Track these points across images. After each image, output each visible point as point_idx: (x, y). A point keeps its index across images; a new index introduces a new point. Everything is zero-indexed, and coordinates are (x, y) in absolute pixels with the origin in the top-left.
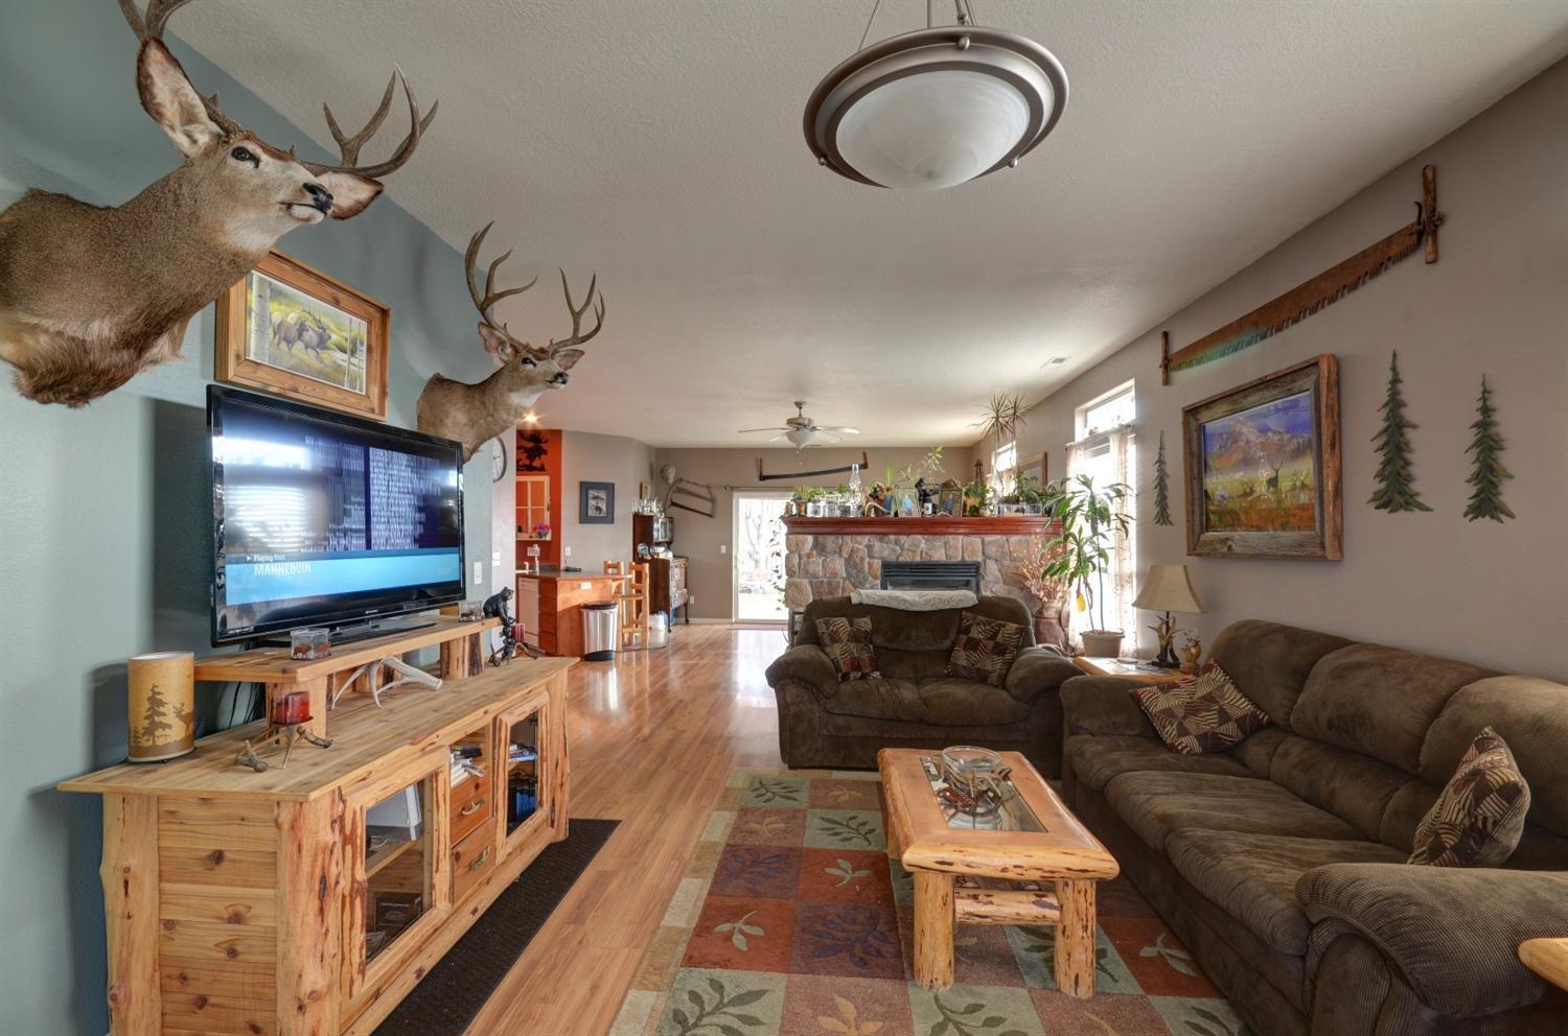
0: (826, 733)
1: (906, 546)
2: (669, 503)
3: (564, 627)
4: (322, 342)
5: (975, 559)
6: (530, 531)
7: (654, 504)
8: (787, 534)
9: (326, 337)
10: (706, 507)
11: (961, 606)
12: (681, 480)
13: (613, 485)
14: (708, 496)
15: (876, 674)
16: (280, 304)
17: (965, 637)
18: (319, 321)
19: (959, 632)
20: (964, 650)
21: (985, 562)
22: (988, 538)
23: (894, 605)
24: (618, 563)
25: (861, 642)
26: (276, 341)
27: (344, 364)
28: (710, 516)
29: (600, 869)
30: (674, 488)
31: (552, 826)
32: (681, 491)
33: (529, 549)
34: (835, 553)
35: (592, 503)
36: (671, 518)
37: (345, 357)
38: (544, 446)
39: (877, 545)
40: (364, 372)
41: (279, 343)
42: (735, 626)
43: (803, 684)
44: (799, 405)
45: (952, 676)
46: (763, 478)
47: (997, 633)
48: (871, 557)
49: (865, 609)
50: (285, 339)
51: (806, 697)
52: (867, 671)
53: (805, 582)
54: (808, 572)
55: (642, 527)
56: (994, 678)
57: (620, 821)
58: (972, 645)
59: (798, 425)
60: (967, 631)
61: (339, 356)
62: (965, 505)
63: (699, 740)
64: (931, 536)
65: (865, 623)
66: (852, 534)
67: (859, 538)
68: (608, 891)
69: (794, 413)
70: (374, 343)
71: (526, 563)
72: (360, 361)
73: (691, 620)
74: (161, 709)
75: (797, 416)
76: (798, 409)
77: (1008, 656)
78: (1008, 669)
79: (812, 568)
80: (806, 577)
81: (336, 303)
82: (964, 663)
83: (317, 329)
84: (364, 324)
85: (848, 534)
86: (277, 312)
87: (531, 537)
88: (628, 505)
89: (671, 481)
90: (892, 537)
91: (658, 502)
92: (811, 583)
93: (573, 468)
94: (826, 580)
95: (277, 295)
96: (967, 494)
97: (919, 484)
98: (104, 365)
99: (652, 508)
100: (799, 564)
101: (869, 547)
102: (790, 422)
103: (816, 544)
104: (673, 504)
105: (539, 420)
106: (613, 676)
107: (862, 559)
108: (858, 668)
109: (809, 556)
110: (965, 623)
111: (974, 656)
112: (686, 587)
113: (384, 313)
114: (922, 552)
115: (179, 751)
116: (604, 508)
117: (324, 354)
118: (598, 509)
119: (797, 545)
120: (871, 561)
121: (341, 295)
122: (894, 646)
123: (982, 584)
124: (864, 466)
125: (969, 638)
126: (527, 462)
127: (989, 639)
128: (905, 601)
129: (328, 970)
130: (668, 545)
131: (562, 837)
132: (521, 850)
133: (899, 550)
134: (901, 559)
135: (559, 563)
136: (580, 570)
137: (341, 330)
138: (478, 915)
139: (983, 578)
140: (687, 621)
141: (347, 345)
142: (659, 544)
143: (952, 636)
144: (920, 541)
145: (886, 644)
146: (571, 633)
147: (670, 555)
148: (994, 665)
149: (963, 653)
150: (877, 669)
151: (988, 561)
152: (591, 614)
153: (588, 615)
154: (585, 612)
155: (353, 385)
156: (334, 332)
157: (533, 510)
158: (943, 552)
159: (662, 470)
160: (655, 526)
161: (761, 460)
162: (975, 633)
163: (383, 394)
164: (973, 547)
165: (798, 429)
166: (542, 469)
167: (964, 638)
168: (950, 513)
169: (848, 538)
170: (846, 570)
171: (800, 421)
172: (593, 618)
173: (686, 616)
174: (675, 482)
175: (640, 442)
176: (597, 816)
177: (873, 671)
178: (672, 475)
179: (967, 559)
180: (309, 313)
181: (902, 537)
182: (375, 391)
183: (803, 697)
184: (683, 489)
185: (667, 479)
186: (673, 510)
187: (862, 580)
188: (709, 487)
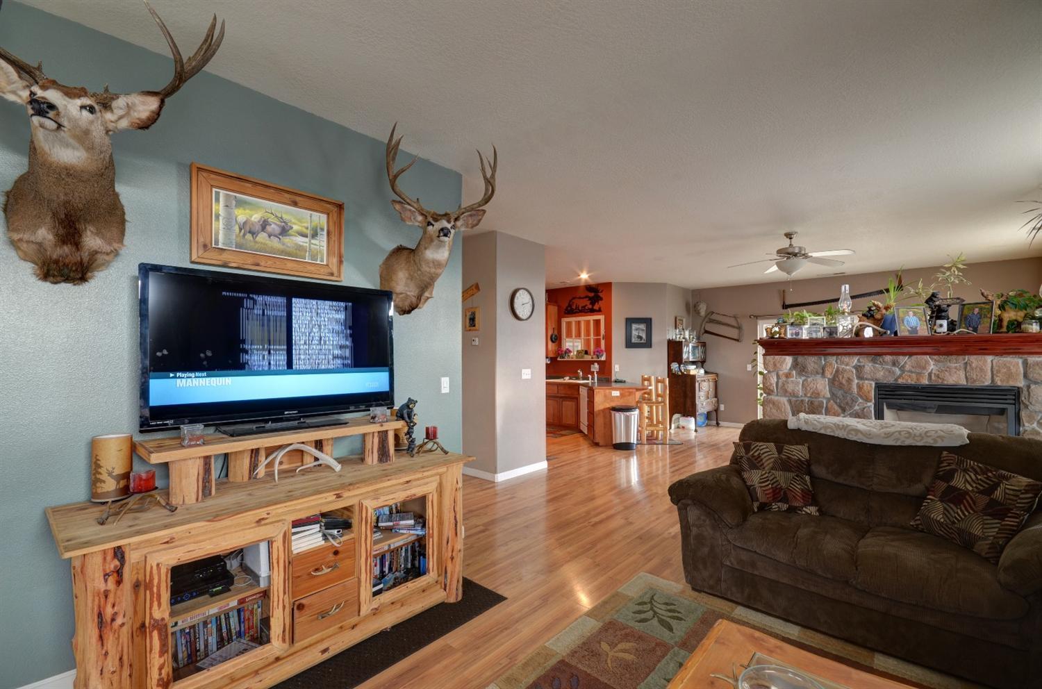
0: (728, 564)
1: (908, 367)
2: (703, 331)
3: (599, 422)
4: (284, 231)
5: (1011, 383)
6: (592, 354)
7: (688, 332)
8: (764, 355)
9: (287, 228)
10: (733, 333)
11: (940, 444)
12: (712, 313)
13: (651, 319)
14: (735, 324)
15: (812, 510)
16: (245, 209)
17: (945, 485)
18: (281, 218)
19: (936, 477)
20: (942, 501)
21: (1029, 387)
22: (1032, 359)
23: (841, 434)
24: (650, 377)
25: (790, 471)
26: (242, 234)
27: (305, 244)
28: (737, 340)
29: (449, 642)
30: (706, 320)
31: (445, 590)
32: (712, 321)
33: (592, 366)
34: (817, 373)
35: (635, 333)
36: (704, 343)
37: (306, 240)
38: (601, 295)
39: (868, 366)
40: (325, 248)
41: (244, 235)
43: (704, 508)
44: (789, 236)
45: (922, 531)
46: (785, 307)
47: (996, 486)
48: (859, 378)
49: (801, 436)
50: (250, 232)
51: (708, 522)
52: (796, 504)
53: (784, 400)
54: (786, 391)
55: (675, 350)
56: (982, 547)
57: (505, 599)
58: (954, 497)
59: (789, 255)
60: (949, 476)
61: (300, 240)
62: (1001, 320)
63: (637, 535)
64: (942, 357)
65: (800, 452)
66: (837, 354)
67: (846, 359)
68: (431, 671)
69: (785, 243)
70: (332, 228)
71: (589, 376)
72: (321, 243)
73: (722, 423)
74: (100, 470)
75: (788, 246)
76: (789, 240)
77: (1009, 521)
78: (1008, 540)
79: (790, 388)
80: (786, 396)
81: (295, 204)
82: (940, 518)
83: (278, 223)
84: (325, 216)
85: (833, 354)
86: (241, 215)
87: (592, 358)
88: (665, 333)
89: (703, 313)
90: (888, 358)
91: (691, 331)
92: (790, 401)
93: (620, 308)
94: (807, 400)
95: (240, 204)
96: (1002, 307)
97: (930, 300)
98: (55, 257)
99: (685, 334)
100: (778, 383)
101: (859, 369)
102: (779, 252)
103: (795, 365)
104: (706, 332)
105: (589, 277)
106: (634, 462)
107: (849, 380)
108: (785, 499)
109: (788, 375)
110: (945, 467)
111: (957, 512)
112: (716, 397)
113: (340, 207)
114: (930, 375)
115: (116, 497)
116: (644, 337)
117: (286, 240)
118: (640, 337)
119: (775, 365)
120: (861, 382)
121: (298, 199)
122: (840, 480)
123: (1023, 414)
124: (900, 287)
125: (949, 487)
126: (590, 307)
127: (981, 492)
128: (857, 431)
129: (107, 682)
130: (701, 363)
131: (452, 600)
132: (402, 606)
133: (898, 372)
134: (900, 381)
135: (611, 376)
136: (625, 382)
137: (301, 222)
138: (327, 656)
139: (1026, 407)
140: (718, 424)
141: (309, 232)
142: (689, 363)
143: (927, 479)
144: (927, 362)
145: (830, 477)
146: (605, 427)
147: (700, 372)
148: (983, 529)
149: (939, 506)
150: (814, 502)
151: (1033, 387)
152: (617, 414)
153: (614, 415)
154: (613, 412)
155: (314, 257)
156: (295, 224)
157: (594, 339)
158: (962, 374)
159: (695, 306)
160: (685, 349)
161: (784, 291)
162: (959, 482)
163: (341, 262)
164: (1009, 369)
165: (788, 258)
166: (599, 311)
167: (943, 485)
168: (975, 330)
169: (832, 359)
170: (830, 391)
171: (790, 250)
172: (619, 417)
173: (717, 419)
174: (707, 314)
175: (675, 286)
176: (495, 588)
177: (806, 506)
178: (703, 309)
179: (999, 383)
180: (272, 213)
181: (901, 357)
182: (335, 260)
183: (704, 521)
184: (714, 320)
185: (698, 313)
186: (706, 338)
187: (850, 402)
188: (735, 317)
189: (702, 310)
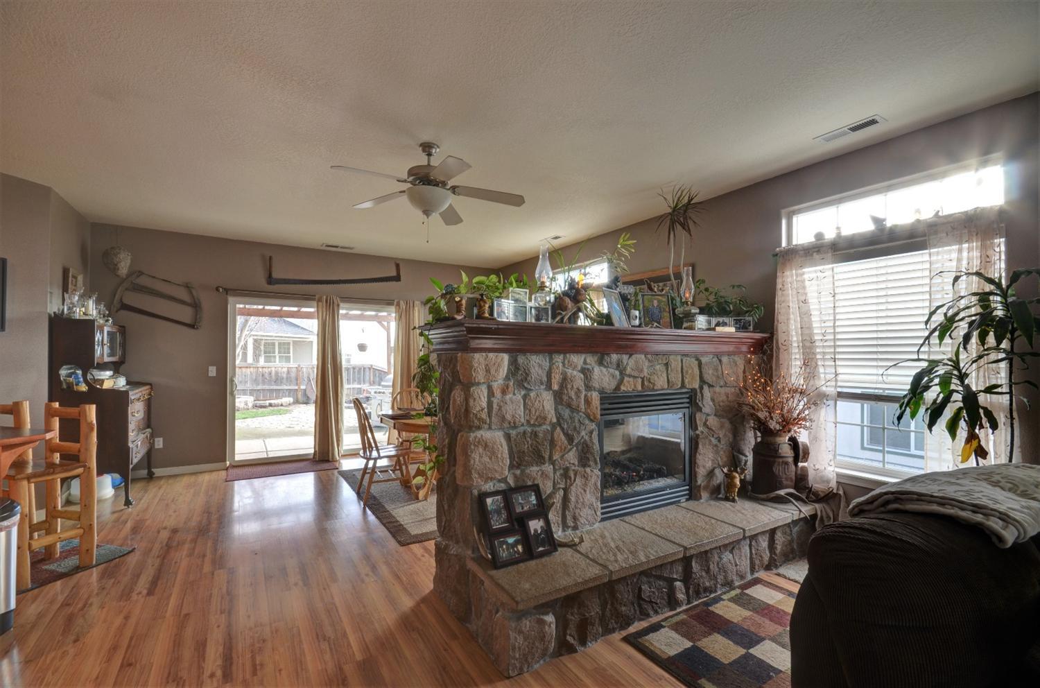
1: (629, 371)
2: (118, 305)
5: (692, 385)
7: (91, 304)
10: (183, 314)
12: (141, 273)
14: (186, 298)
21: (701, 388)
28: (192, 326)
30: (127, 284)
32: (139, 288)
34: (541, 382)
36: (124, 327)
39: (595, 368)
42: (233, 472)
44: (427, 148)
46: (274, 281)
48: (587, 388)
53: (500, 435)
54: (503, 419)
79: (507, 412)
80: (500, 429)
85: (557, 351)
89: (122, 272)
90: (613, 358)
91: (98, 302)
92: (508, 437)
94: (529, 429)
100: (490, 404)
101: (586, 372)
103: (514, 367)
104: (128, 307)
107: (577, 392)
109: (504, 390)
112: (150, 427)
119: (488, 371)
120: (589, 395)
123: (697, 417)
130: (117, 367)
133: (619, 377)
134: (622, 389)
139: (701, 409)
142: (103, 366)
144: (643, 363)
147: (121, 382)
151: (705, 389)
158: (664, 376)
159: (105, 255)
160: (98, 337)
161: (271, 258)
164: (692, 369)
169: (558, 359)
170: (556, 409)
173: (149, 465)
174: (130, 275)
179: (687, 385)
184: (143, 287)
185: (114, 269)
186: (127, 317)
187: (577, 425)
188: (187, 287)
189: (122, 264)
